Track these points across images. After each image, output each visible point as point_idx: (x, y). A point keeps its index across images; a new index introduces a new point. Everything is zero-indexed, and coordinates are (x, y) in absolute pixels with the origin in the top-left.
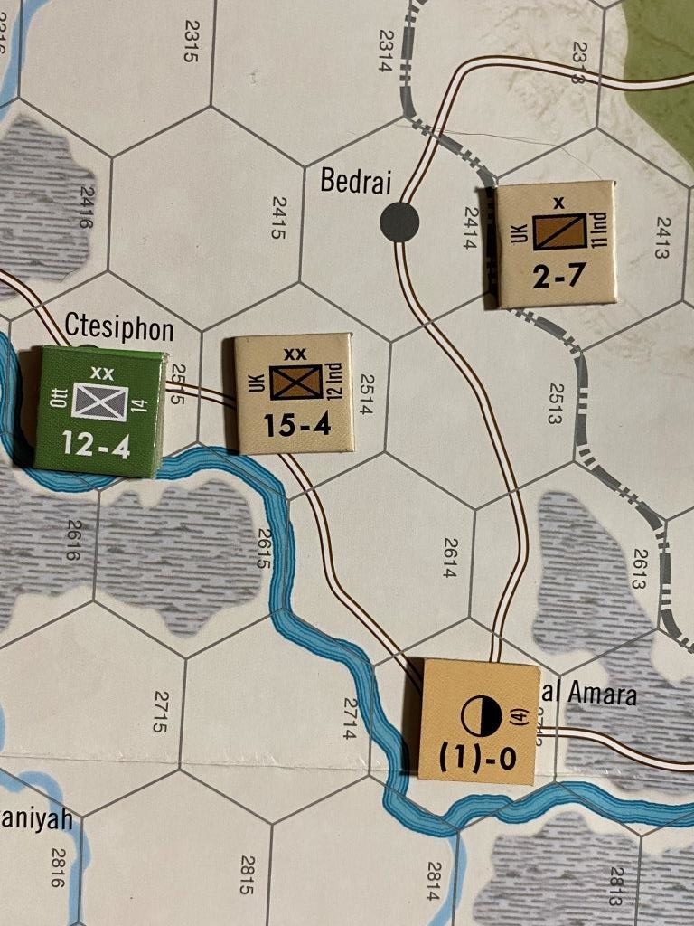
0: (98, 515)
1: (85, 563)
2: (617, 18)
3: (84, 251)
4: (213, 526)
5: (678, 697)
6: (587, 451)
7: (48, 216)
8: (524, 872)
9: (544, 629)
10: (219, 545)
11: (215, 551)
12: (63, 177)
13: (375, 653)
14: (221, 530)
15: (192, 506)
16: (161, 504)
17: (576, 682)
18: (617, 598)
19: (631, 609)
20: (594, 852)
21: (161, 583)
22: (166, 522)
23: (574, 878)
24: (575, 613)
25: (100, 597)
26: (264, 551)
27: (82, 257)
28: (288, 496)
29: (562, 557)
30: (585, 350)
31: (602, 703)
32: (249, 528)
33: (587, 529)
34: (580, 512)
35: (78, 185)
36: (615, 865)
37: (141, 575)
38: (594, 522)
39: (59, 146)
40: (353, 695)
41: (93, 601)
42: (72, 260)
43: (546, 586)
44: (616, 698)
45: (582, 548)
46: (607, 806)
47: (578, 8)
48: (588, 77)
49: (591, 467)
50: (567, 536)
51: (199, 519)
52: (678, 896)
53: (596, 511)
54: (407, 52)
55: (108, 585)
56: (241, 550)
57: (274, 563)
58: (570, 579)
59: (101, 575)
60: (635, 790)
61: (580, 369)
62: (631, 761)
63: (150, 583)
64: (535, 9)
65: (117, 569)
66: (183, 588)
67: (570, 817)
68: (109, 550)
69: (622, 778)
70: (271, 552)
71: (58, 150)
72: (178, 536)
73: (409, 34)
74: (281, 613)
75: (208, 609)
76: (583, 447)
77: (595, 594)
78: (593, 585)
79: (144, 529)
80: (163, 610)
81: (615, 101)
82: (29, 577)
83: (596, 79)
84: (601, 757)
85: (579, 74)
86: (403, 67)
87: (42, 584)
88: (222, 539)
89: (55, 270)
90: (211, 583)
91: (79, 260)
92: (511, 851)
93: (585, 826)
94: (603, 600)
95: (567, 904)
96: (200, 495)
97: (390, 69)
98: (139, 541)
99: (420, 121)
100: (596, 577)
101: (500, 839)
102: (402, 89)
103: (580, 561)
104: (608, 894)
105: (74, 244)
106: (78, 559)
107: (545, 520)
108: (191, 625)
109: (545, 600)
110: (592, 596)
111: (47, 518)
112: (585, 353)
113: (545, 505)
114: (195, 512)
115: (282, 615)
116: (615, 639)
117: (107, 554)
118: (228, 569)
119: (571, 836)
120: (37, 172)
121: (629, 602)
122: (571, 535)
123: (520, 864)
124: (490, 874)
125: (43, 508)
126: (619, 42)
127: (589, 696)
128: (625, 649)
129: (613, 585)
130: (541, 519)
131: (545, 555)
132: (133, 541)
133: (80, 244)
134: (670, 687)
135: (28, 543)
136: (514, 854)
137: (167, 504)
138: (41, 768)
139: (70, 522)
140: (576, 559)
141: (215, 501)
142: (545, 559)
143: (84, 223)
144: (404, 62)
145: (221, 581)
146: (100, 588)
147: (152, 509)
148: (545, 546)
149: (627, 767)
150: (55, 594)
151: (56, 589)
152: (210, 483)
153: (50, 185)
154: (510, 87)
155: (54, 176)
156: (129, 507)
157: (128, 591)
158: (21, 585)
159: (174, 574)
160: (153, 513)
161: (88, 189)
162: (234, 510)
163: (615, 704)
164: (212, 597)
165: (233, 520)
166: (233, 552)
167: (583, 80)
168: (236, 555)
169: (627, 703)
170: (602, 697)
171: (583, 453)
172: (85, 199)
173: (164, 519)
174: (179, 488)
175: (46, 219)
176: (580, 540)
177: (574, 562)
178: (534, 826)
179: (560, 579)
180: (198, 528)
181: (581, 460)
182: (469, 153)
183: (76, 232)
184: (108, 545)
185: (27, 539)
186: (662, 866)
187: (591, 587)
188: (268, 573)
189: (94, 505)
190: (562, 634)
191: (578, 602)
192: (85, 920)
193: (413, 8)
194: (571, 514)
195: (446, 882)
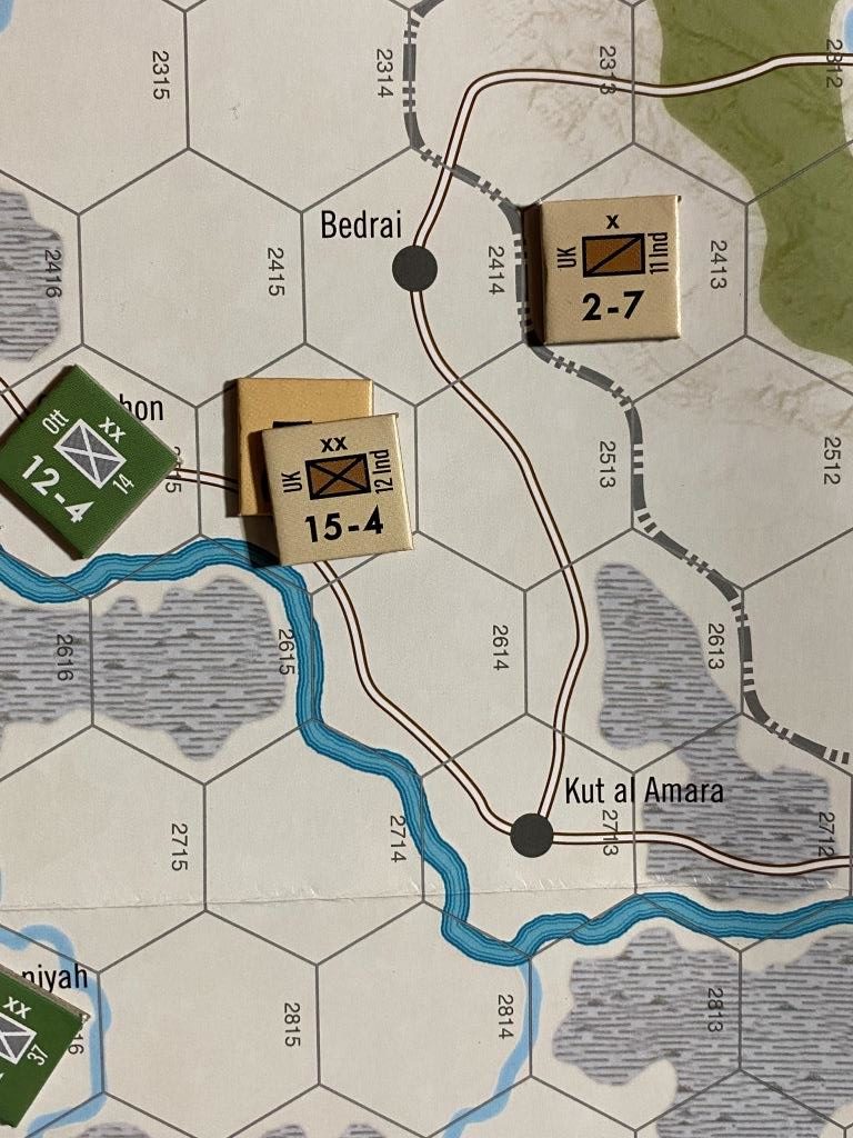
0: (90, 625)
1: (80, 682)
2: (647, 16)
3: (53, 324)
4: (225, 630)
5: (770, 790)
6: (647, 516)
7: (9, 286)
8: (608, 999)
9: (612, 721)
10: (233, 652)
11: (230, 660)
12: (22, 240)
13: (421, 761)
14: (234, 634)
15: (199, 609)
16: (163, 609)
17: (652, 779)
18: (692, 681)
19: (709, 692)
20: (687, 972)
21: (170, 700)
22: (170, 630)
23: (666, 1003)
24: (645, 700)
25: (100, 720)
26: (286, 654)
27: (51, 331)
28: (310, 590)
29: (627, 638)
30: (637, 400)
31: (684, 802)
32: (267, 629)
33: (652, 604)
34: (643, 586)
35: (40, 248)
36: (712, 986)
37: (146, 692)
38: (661, 596)
39: (15, 205)
40: (399, 812)
41: (93, 725)
42: (39, 334)
43: (611, 672)
44: (699, 795)
45: (648, 627)
46: (698, 920)
47: (602, 9)
48: (619, 85)
49: (653, 534)
50: (630, 614)
51: (208, 623)
52: (787, 1017)
53: (660, 584)
54: (409, 73)
55: (106, 706)
56: (260, 655)
57: (299, 668)
58: (637, 663)
59: (100, 696)
60: (729, 900)
61: (633, 422)
62: (721, 865)
63: (157, 701)
64: (552, 14)
65: (116, 688)
66: (194, 704)
67: (658, 934)
68: (106, 667)
69: (712, 885)
70: (295, 656)
71: (16, 209)
72: (186, 645)
73: (410, 52)
74: (311, 725)
75: (226, 726)
76: (642, 512)
77: (667, 677)
78: (663, 667)
79: (145, 639)
80: (173, 731)
81: (653, 111)
82: (16, 704)
83: (628, 86)
84: (687, 864)
85: (609, 83)
86: (405, 90)
87: (31, 711)
88: (236, 644)
89: (22, 348)
90: (227, 696)
91: (48, 334)
92: (592, 976)
93: (674, 943)
94: (676, 684)
95: (661, 1033)
96: (207, 595)
97: (392, 94)
98: (141, 654)
99: (429, 152)
100: (668, 659)
101: (578, 963)
102: (406, 115)
103: (647, 642)
104: (706, 1018)
105: (41, 316)
106: (71, 678)
107: (605, 597)
108: (207, 746)
109: (611, 688)
110: (663, 681)
111: (32, 634)
112: (636, 405)
113: (605, 580)
114: (203, 616)
115: (312, 727)
116: (693, 728)
117: (105, 670)
118: (246, 678)
119: (661, 956)
121: (706, 685)
122: (634, 612)
123: (602, 990)
124: (569, 1004)
125: (27, 623)
126: (652, 41)
127: (668, 794)
128: (706, 739)
129: (686, 666)
130: (600, 597)
131: (607, 638)
132: (133, 653)
133: (49, 316)
134: (760, 779)
135: (12, 664)
136: (594, 980)
137: (169, 609)
138: (46, 920)
139: (59, 636)
140: (642, 639)
141: (224, 602)
142: (610, 641)
143: (51, 292)
144: (406, 84)
145: (239, 693)
146: (99, 709)
147: (152, 616)
148: (606, 627)
149: (718, 873)
150: (48, 720)
151: (48, 715)
152: (217, 581)
153: (8, 250)
154: (530, 104)
155: (12, 240)
156: (127, 615)
157: (131, 711)
158: (7, 713)
159: (184, 689)
160: (154, 620)
161: (53, 253)
162: (248, 610)
163: (699, 802)
164: (229, 712)
165: (247, 622)
166: (252, 659)
167: (614, 89)
168: (255, 662)
169: (713, 799)
170: (683, 794)
171: (642, 519)
172: (50, 263)
173: (167, 626)
174: (182, 589)
175: (8, 289)
176: (646, 618)
177: (640, 642)
178: (615, 947)
179: (626, 663)
180: (208, 634)
181: (641, 526)
182: (488, 184)
183: (43, 303)
184: (104, 661)
185: (11, 660)
186: (765, 984)
187: (662, 671)
188: (292, 680)
189: (85, 615)
190: (633, 726)
191: (648, 688)
192: (109, 1090)
193: (412, 22)
194: (633, 589)
195: (519, 1016)
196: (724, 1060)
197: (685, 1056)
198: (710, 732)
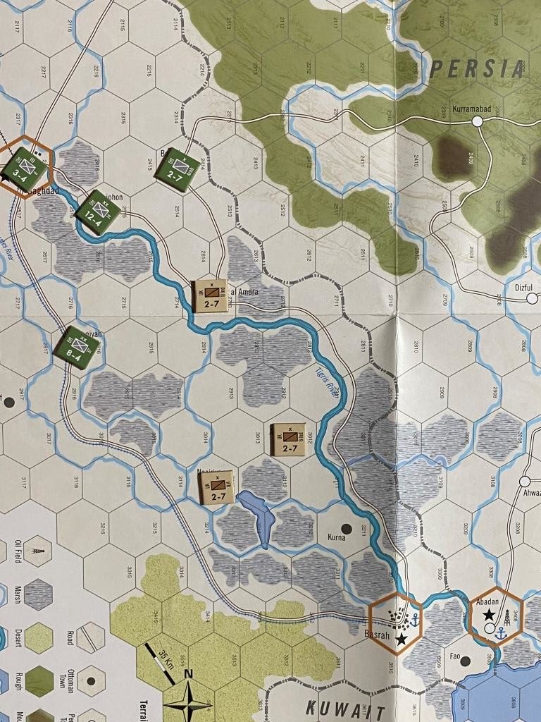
0: (104, 249)
1: (101, 263)
2: (239, 103)
3: (97, 177)
4: (136, 251)
5: (269, 291)
8: (230, 344)
9: (231, 275)
11: (137, 258)
12: (90, 157)
13: (183, 284)
14: (138, 252)
15: (130, 246)
16: (122, 246)
17: (240, 289)
18: (251, 265)
19: (255, 267)
20: (250, 338)
21: (122, 268)
23: (244, 345)
24: (239, 269)
25: (106, 272)
26: (151, 257)
28: (157, 241)
29: (235, 254)
30: (237, 195)
31: (248, 294)
32: (146, 251)
33: (241, 246)
34: (239, 241)
35: (94, 159)
36: (256, 341)
37: (117, 266)
38: (243, 244)
39: (89, 149)
40: (177, 296)
41: (104, 273)
42: (94, 179)
43: (231, 262)
44: (252, 293)
45: (240, 251)
46: (252, 324)
47: (228, 102)
48: (232, 120)
49: (241, 228)
51: (132, 249)
52: (275, 349)
53: (243, 241)
54: (182, 117)
55: (108, 269)
56: (144, 257)
57: (154, 261)
58: (237, 260)
59: (106, 266)
60: (260, 319)
61: (236, 201)
62: (257, 310)
63: (119, 268)
64: (216, 103)
65: (110, 264)
66: (128, 269)
67: (241, 328)
69: (255, 315)
70: (153, 258)
72: (127, 254)
73: (182, 112)
75: (136, 274)
76: (238, 223)
77: (244, 264)
78: (243, 261)
79: (117, 253)
80: (124, 275)
81: (240, 126)
82: (86, 268)
83: (234, 121)
84: (249, 310)
85: (230, 120)
86: (181, 122)
87: (90, 270)
88: (138, 255)
90: (136, 267)
91: (96, 179)
93: (246, 330)
94: (247, 265)
95: (243, 353)
96: (132, 242)
97: (178, 122)
98: (116, 256)
99: (187, 136)
100: (244, 259)
101: (222, 335)
102: (181, 127)
103: (239, 255)
104: (254, 349)
105: (94, 175)
106: (99, 262)
107: (229, 244)
108: (131, 279)
109: (231, 266)
111: (90, 251)
112: (237, 197)
113: (229, 240)
115: (157, 275)
116: (251, 276)
117: (107, 260)
118: (141, 263)
119: (243, 333)
120: (83, 156)
121: (254, 265)
122: (236, 247)
123: (228, 342)
124: (220, 345)
125: (89, 249)
126: (240, 110)
127: (244, 293)
128: (254, 279)
129: (249, 261)
130: (227, 243)
132: (114, 256)
133: (96, 175)
134: (267, 288)
135: (85, 258)
136: (226, 339)
138: (92, 319)
139: (97, 252)
141: (136, 244)
142: (230, 255)
143: (97, 169)
144: (181, 120)
145: (139, 266)
146: (106, 270)
147: (119, 247)
148: (229, 251)
149: (256, 312)
151: (94, 271)
152: (135, 239)
153: (87, 159)
154: (211, 125)
155: (87, 156)
156: (113, 247)
157: (114, 271)
158: (84, 270)
159: (126, 265)
161: (98, 160)
162: (141, 246)
163: (252, 295)
164: (137, 271)
165: (141, 249)
166: (142, 258)
169: (255, 294)
172: (97, 163)
173: (122, 250)
174: (126, 241)
175: (87, 169)
176: (239, 249)
178: (231, 331)
179: (235, 260)
180: (132, 252)
181: (238, 226)
182: (201, 143)
183: (95, 172)
184: (107, 258)
186: (269, 341)
188: (152, 263)
189: (103, 247)
190: (236, 276)
191: (240, 266)
192: (107, 363)
193: (183, 105)
194: (236, 242)
195: (207, 348)
196: (259, 360)
197: (250, 359)
198: (255, 277)
